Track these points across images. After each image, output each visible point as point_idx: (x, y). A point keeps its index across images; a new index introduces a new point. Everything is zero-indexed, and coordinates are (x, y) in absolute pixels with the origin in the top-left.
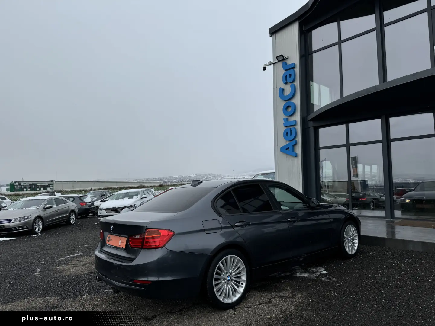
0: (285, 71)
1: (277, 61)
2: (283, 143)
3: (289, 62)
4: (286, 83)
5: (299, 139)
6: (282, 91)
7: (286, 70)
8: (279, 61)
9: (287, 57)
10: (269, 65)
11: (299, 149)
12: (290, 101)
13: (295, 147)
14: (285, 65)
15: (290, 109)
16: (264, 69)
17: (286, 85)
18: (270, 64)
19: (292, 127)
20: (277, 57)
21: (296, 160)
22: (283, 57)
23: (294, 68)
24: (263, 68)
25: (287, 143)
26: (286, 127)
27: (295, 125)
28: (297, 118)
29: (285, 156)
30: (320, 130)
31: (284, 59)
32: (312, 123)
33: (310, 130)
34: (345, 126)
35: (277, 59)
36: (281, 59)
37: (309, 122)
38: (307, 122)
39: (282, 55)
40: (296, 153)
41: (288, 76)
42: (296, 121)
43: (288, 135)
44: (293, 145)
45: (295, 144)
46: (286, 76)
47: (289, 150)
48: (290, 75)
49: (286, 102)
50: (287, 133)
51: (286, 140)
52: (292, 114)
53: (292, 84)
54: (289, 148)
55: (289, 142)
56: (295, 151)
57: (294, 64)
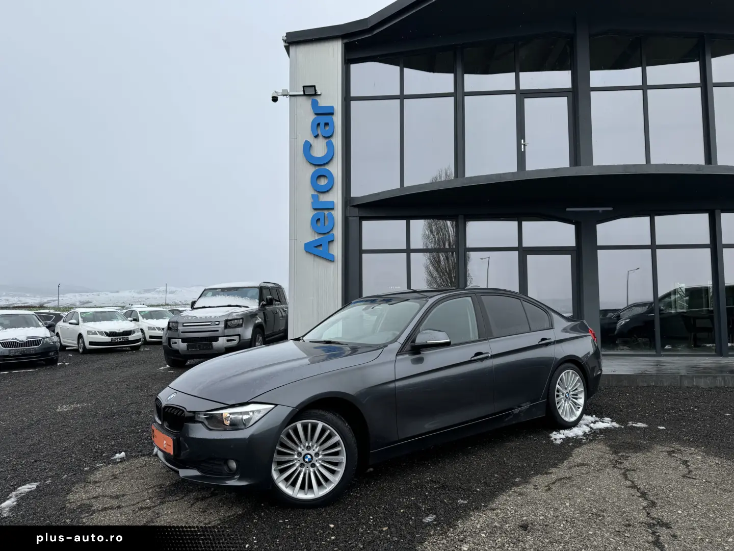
0: (316, 116)
1: (302, 93)
2: (310, 237)
3: (323, 102)
4: (317, 136)
5: (338, 232)
6: (308, 147)
7: (316, 114)
8: (305, 95)
9: (320, 93)
10: (284, 95)
11: (337, 249)
12: (323, 167)
14: (315, 104)
15: (323, 182)
16: (275, 99)
17: (316, 140)
18: (286, 95)
19: (326, 212)
20: (304, 87)
21: (331, 266)
22: (315, 90)
23: (332, 114)
24: (273, 97)
25: (317, 238)
26: (315, 209)
27: (333, 209)
28: (336, 197)
29: (310, 259)
30: (364, 223)
31: (316, 94)
32: (356, 210)
33: (354, 220)
34: (404, 222)
35: (304, 91)
36: (310, 92)
37: (352, 208)
38: (348, 208)
39: (314, 86)
40: (333, 256)
41: (322, 125)
42: (333, 202)
43: (319, 224)
44: (329, 242)
45: (332, 241)
46: (319, 124)
47: (321, 249)
48: (326, 124)
49: (317, 168)
50: (319, 220)
51: (315, 232)
52: (327, 190)
53: (328, 140)
54: (321, 245)
55: (321, 236)
56: (331, 252)
57: (332, 107)
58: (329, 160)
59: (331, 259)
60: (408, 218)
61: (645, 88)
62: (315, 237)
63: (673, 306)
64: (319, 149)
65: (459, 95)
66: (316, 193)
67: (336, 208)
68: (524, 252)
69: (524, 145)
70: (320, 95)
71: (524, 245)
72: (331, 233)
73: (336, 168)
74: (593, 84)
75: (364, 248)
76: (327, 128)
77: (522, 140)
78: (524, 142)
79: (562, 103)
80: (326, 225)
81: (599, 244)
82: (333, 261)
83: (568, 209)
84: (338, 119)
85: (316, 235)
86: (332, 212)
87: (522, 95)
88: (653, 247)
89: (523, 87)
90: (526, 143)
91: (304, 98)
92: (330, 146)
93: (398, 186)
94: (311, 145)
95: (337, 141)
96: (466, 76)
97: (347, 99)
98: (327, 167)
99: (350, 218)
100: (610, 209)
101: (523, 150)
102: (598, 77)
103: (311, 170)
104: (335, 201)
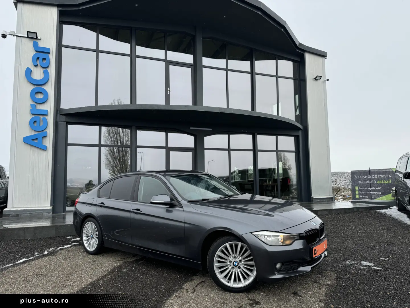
0: (36, 53)
1: (26, 36)
2: (29, 132)
3: (42, 44)
4: (36, 66)
5: (50, 131)
6: (28, 72)
7: (36, 51)
8: (28, 37)
9: (40, 38)
11: (49, 142)
12: (40, 87)
13: (44, 139)
14: (36, 45)
15: (40, 96)
16: (4, 36)
17: (35, 68)
18: (13, 35)
19: (41, 117)
20: (28, 32)
21: (44, 153)
22: (37, 36)
23: (49, 53)
24: (2, 35)
25: (33, 134)
26: (33, 114)
27: (47, 115)
28: (49, 107)
29: (28, 147)
30: (70, 126)
31: (37, 38)
32: (64, 117)
33: (62, 125)
34: (97, 127)
35: (28, 34)
36: (33, 36)
37: (61, 115)
38: (58, 115)
39: (36, 33)
40: (46, 147)
41: (41, 59)
42: (47, 111)
43: (36, 124)
44: (43, 137)
45: (46, 136)
46: (38, 58)
47: (36, 141)
48: (44, 59)
49: (36, 87)
50: (35, 121)
51: (32, 129)
52: (43, 102)
53: (44, 69)
54: (37, 139)
55: (37, 133)
56: (44, 144)
57: (49, 49)
58: (45, 82)
59: (44, 149)
60: (100, 125)
61: (227, 70)
62: (32, 133)
63: (233, 178)
64: (38, 74)
65: (133, 57)
66: (34, 103)
67: (49, 114)
68: (169, 150)
69: (169, 91)
70: (40, 39)
71: (169, 146)
72: (45, 131)
73: (50, 88)
74: (204, 64)
75: (69, 142)
76: (45, 62)
77: (168, 88)
78: (169, 89)
79: (188, 71)
80: (41, 125)
81: (205, 147)
82: (46, 150)
83: (191, 128)
84: (53, 57)
85: (33, 132)
86: (46, 117)
87: (169, 63)
88: (229, 150)
89: (169, 58)
90: (170, 90)
91: (28, 39)
92: (46, 74)
93: (94, 105)
94: (31, 71)
95: (52, 71)
96: (137, 47)
97: (60, 46)
98: (43, 87)
99: (59, 122)
100: (211, 129)
101: (168, 93)
102: (206, 61)
103: (32, 87)
104: (48, 110)
